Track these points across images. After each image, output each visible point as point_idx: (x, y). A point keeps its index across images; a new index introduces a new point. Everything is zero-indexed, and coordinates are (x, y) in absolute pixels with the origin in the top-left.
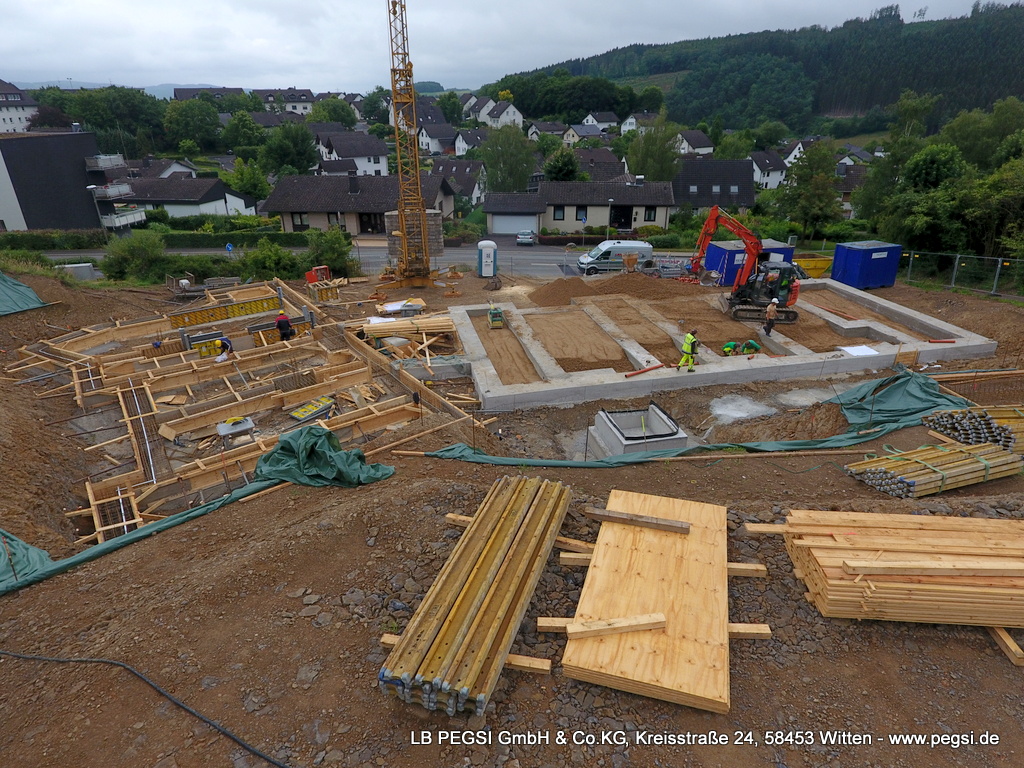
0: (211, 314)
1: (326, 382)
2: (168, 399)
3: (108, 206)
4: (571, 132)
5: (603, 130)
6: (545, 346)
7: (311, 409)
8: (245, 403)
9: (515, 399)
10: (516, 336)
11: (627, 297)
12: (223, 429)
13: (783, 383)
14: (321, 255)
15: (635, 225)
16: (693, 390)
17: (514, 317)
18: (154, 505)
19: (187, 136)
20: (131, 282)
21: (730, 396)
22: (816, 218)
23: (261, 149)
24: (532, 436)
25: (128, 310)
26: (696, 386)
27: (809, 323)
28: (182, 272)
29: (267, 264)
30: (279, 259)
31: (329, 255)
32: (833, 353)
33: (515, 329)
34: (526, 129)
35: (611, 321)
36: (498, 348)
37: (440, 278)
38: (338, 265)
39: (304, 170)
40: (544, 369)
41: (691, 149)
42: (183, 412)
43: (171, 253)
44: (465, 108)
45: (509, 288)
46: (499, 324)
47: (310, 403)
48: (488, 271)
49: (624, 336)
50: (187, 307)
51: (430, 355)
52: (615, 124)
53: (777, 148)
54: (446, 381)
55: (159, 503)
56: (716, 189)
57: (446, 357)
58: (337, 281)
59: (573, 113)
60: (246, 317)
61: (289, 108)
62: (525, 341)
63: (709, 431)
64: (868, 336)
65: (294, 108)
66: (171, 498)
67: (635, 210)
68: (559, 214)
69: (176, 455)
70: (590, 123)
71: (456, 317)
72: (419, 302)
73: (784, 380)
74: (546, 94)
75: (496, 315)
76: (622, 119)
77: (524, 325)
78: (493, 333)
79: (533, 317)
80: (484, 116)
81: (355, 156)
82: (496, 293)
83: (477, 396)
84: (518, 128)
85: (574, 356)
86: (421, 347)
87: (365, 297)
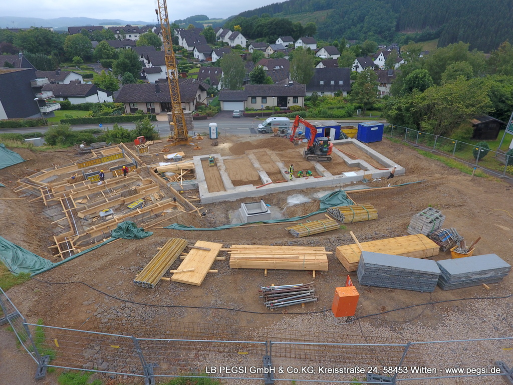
0: (95, 161)
1: (141, 193)
2: (80, 201)
4: (269, 48)
5: (286, 46)
6: (229, 175)
7: (135, 204)
8: (110, 203)
9: (213, 198)
10: (219, 170)
11: (268, 150)
12: (102, 214)
14: (141, 131)
15: (288, 105)
16: (283, 192)
17: (219, 161)
18: (79, 243)
19: (76, 54)
20: (59, 147)
21: (296, 195)
23: (115, 62)
24: (218, 213)
25: (59, 160)
27: (337, 161)
28: (80, 141)
29: (118, 136)
30: (123, 133)
31: (144, 131)
33: (219, 167)
34: (248, 46)
35: (258, 162)
36: (211, 176)
38: (148, 135)
40: (226, 185)
41: (329, 55)
42: (86, 207)
44: (217, 35)
45: (222, 144)
46: (213, 164)
47: (134, 202)
48: (214, 136)
49: (261, 169)
50: (84, 158)
51: (183, 180)
52: (292, 43)
54: (188, 191)
56: (332, 82)
57: (189, 181)
58: (148, 143)
59: (271, 37)
60: (109, 162)
61: (127, 37)
62: (221, 173)
63: (285, 208)
64: (359, 166)
65: (130, 36)
66: (84, 240)
67: (288, 98)
68: (254, 101)
69: (85, 224)
71: (195, 162)
72: (182, 154)
73: (318, 187)
74: (258, 27)
75: (212, 160)
76: (295, 40)
77: (223, 165)
78: (210, 169)
79: (227, 161)
80: (226, 39)
81: (161, 65)
82: (216, 148)
83: (199, 197)
84: (244, 45)
85: (239, 179)
86: (180, 176)
87: (160, 151)
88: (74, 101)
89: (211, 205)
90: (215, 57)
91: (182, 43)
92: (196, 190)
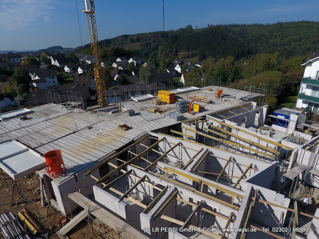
52: (126, 60)
65: (14, 60)
70: (119, 60)
90: (80, 71)
91: (55, 63)
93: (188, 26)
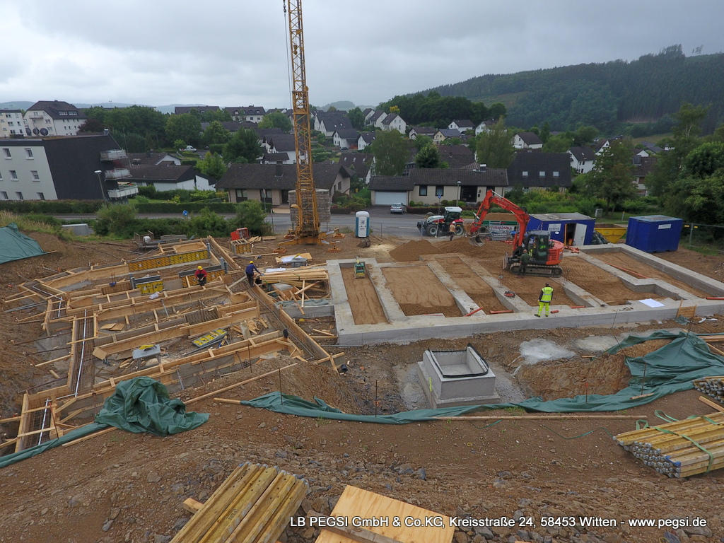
0: (159, 262)
1: (223, 318)
2: (109, 326)
3: (113, 184)
4: (439, 134)
5: (463, 133)
6: (393, 294)
7: (209, 338)
8: (161, 332)
9: (363, 337)
10: (373, 285)
11: (462, 255)
12: (137, 354)
13: (581, 330)
14: (244, 220)
15: (479, 200)
16: (507, 333)
17: (374, 270)
18: (73, 414)
19: (179, 137)
20: (111, 238)
21: (537, 340)
22: (616, 197)
23: (226, 145)
24: (374, 367)
25: (103, 258)
26: (510, 330)
27: (606, 280)
28: (146, 231)
29: (206, 226)
30: (215, 223)
31: (249, 220)
32: (624, 306)
33: (373, 279)
34: (408, 131)
35: (447, 275)
36: (358, 294)
37: (327, 238)
38: (255, 227)
39: (252, 160)
40: (389, 312)
41: (526, 145)
42: (114, 338)
43: (141, 217)
44: (367, 118)
45: (376, 246)
46: (362, 274)
47: (208, 333)
48: (362, 233)
49: (456, 287)
50: (144, 256)
51: (305, 298)
52: (471, 128)
53: (591, 144)
54: (314, 319)
55: (77, 412)
56: (542, 174)
57: (316, 300)
58: (253, 239)
59: (441, 120)
60: (183, 265)
61: (248, 119)
62: (378, 289)
63: (517, 369)
64: (656, 292)
65: (252, 119)
66: (86, 409)
67: (479, 189)
68: (423, 192)
70: (453, 127)
71: (331, 269)
72: (308, 256)
73: (583, 327)
74: (423, 108)
75: (361, 268)
76: (476, 124)
77: (380, 276)
78: (356, 282)
79: (388, 270)
80: (379, 123)
81: (288, 151)
82: (367, 250)
83: (335, 333)
84: (403, 131)
85: (415, 303)
86: (299, 291)
87: (271, 251)
88: (160, 188)
89: (360, 349)
90: (362, 144)
91: (320, 127)
92: (331, 321)
93: (668, 49)
